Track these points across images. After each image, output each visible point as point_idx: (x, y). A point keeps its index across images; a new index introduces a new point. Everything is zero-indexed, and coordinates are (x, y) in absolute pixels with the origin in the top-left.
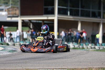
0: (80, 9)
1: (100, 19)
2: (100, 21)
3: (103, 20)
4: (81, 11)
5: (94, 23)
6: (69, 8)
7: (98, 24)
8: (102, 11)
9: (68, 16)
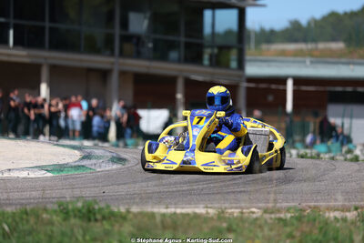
0: (47, 24)
1: (112, 60)
2: (113, 63)
3: (122, 61)
4: (51, 29)
5: (90, 71)
6: (12, 21)
7: (104, 75)
8: (117, 31)
9: (9, 48)
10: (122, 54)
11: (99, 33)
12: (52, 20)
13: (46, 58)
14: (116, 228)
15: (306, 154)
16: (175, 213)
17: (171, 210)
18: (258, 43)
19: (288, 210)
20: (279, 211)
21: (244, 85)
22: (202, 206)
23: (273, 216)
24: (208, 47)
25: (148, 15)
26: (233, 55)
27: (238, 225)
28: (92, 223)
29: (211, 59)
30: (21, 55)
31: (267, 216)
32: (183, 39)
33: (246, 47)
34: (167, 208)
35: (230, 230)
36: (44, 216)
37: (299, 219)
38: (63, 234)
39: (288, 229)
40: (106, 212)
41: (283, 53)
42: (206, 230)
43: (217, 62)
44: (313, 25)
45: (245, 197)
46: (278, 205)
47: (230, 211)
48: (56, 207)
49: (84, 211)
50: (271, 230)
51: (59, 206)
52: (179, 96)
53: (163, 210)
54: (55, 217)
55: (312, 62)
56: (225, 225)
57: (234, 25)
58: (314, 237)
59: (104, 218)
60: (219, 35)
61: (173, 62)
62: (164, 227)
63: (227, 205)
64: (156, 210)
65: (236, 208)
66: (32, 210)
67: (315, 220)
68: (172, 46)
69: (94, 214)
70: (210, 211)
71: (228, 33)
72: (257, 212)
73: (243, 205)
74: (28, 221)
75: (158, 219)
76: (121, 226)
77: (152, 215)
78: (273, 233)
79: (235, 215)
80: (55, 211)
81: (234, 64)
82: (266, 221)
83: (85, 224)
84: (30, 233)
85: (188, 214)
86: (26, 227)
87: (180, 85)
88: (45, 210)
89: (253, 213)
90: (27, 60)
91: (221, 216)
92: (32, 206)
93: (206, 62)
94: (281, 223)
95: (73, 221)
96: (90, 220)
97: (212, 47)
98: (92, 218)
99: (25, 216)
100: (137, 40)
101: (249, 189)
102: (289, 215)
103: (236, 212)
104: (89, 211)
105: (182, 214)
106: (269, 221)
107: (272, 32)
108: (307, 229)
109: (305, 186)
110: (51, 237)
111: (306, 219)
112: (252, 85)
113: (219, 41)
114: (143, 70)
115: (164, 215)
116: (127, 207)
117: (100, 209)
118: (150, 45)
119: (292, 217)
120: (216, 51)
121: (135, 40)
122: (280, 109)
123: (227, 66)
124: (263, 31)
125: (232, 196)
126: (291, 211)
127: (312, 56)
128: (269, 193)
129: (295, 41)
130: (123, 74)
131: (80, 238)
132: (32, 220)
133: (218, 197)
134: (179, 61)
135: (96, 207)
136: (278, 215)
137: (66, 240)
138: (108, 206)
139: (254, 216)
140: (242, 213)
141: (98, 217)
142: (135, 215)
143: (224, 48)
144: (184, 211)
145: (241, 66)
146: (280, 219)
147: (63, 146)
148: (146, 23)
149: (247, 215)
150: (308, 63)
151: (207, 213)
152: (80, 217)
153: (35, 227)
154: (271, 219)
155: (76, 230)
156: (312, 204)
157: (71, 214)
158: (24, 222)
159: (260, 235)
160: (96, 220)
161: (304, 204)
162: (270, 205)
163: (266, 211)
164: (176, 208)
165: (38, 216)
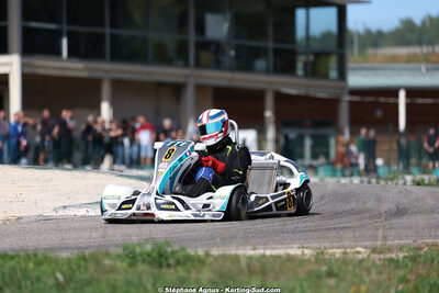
0: (108, 31)
1: (186, 71)
2: (187, 76)
3: (198, 73)
4: (114, 37)
5: (160, 85)
6: (65, 28)
7: (177, 89)
8: (192, 37)
9: (62, 60)
10: (198, 64)
11: (170, 40)
12: (114, 25)
13: (106, 71)
14: (193, 275)
15: (423, 181)
16: (264, 255)
17: (260, 252)
18: (363, 47)
19: (401, 249)
20: (390, 250)
21: (347, 98)
22: (296, 246)
23: (382, 256)
24: (302, 54)
25: (229, 16)
26: (333, 62)
27: (339, 268)
28: (164, 270)
29: (305, 69)
30: (77, 68)
31: (376, 256)
32: (271, 45)
33: (348, 52)
34: (254, 249)
35: (330, 274)
36: (107, 262)
37: (414, 259)
38: (129, 283)
39: (401, 272)
40: (180, 255)
41: (394, 59)
42: (302, 276)
43: (313, 71)
44: (428, 24)
45: (349, 234)
46: (389, 243)
47: (330, 251)
48: (119, 251)
49: (154, 255)
50: (380, 273)
51: (125, 249)
52: (269, 114)
53: (250, 252)
54: (119, 264)
55: (428, 70)
56: (324, 268)
57: (333, 26)
58: (432, 281)
59: (178, 263)
60: (315, 39)
61: (261, 72)
62: (251, 272)
63: (327, 244)
64: (240, 252)
65: (339, 248)
66: (92, 255)
67: (433, 260)
68: (258, 53)
69: (167, 258)
70: (307, 251)
71: (326, 35)
72: (363, 252)
73: (346, 244)
74: (86, 268)
75: (244, 263)
76: (199, 272)
77: (237, 258)
78: (382, 277)
79: (337, 256)
80: (120, 256)
81: (333, 74)
82: (374, 263)
83: (155, 271)
84: (89, 283)
85: (279, 257)
86: (85, 276)
87: (269, 101)
88: (107, 254)
89: (359, 253)
90: (84, 74)
91: (319, 258)
92: (92, 250)
93: (300, 72)
94: (392, 265)
95: (141, 267)
96: (161, 266)
97: (306, 53)
98: (164, 263)
99: (83, 263)
100: (216, 47)
101: (354, 224)
102: (401, 255)
103: (338, 252)
104: (161, 255)
105: (272, 256)
106: (378, 263)
107: (380, 34)
108: (423, 272)
109: (421, 220)
110: (114, 288)
111: (422, 259)
112: (356, 98)
113: (315, 46)
114: (224, 83)
115: (250, 258)
116: (206, 249)
117: (173, 253)
118: (233, 53)
119: (404, 257)
120: (311, 58)
121: (213, 47)
122: (391, 127)
123: (326, 76)
124: (368, 33)
125: (333, 233)
126: (404, 250)
127: (428, 61)
128: (377, 229)
129: (408, 44)
130: (200, 88)
131: (150, 287)
132: (92, 268)
133: (316, 234)
134: (267, 71)
135: (169, 250)
136: (388, 256)
137: (133, 290)
138: (183, 249)
139: (360, 256)
140: (345, 253)
141: (172, 261)
142: (216, 259)
143: (321, 55)
144: (275, 252)
145: (342, 75)
146: (391, 260)
147: (129, 177)
148: (226, 27)
149: (351, 256)
150: (424, 70)
151: (303, 254)
152: (149, 263)
153: (95, 275)
154: (380, 260)
155: (144, 278)
156: (430, 241)
157: (139, 258)
158: (83, 270)
159: (367, 280)
160: (169, 266)
161: (420, 241)
162: (379, 243)
163: (374, 250)
164: (265, 249)
165: (98, 263)
